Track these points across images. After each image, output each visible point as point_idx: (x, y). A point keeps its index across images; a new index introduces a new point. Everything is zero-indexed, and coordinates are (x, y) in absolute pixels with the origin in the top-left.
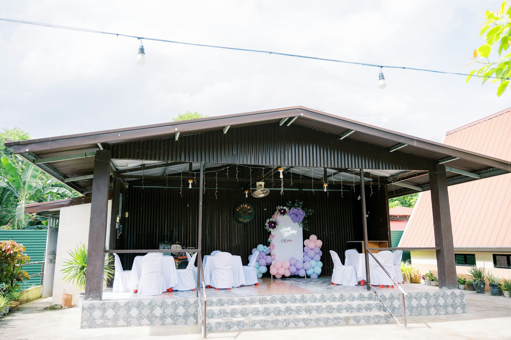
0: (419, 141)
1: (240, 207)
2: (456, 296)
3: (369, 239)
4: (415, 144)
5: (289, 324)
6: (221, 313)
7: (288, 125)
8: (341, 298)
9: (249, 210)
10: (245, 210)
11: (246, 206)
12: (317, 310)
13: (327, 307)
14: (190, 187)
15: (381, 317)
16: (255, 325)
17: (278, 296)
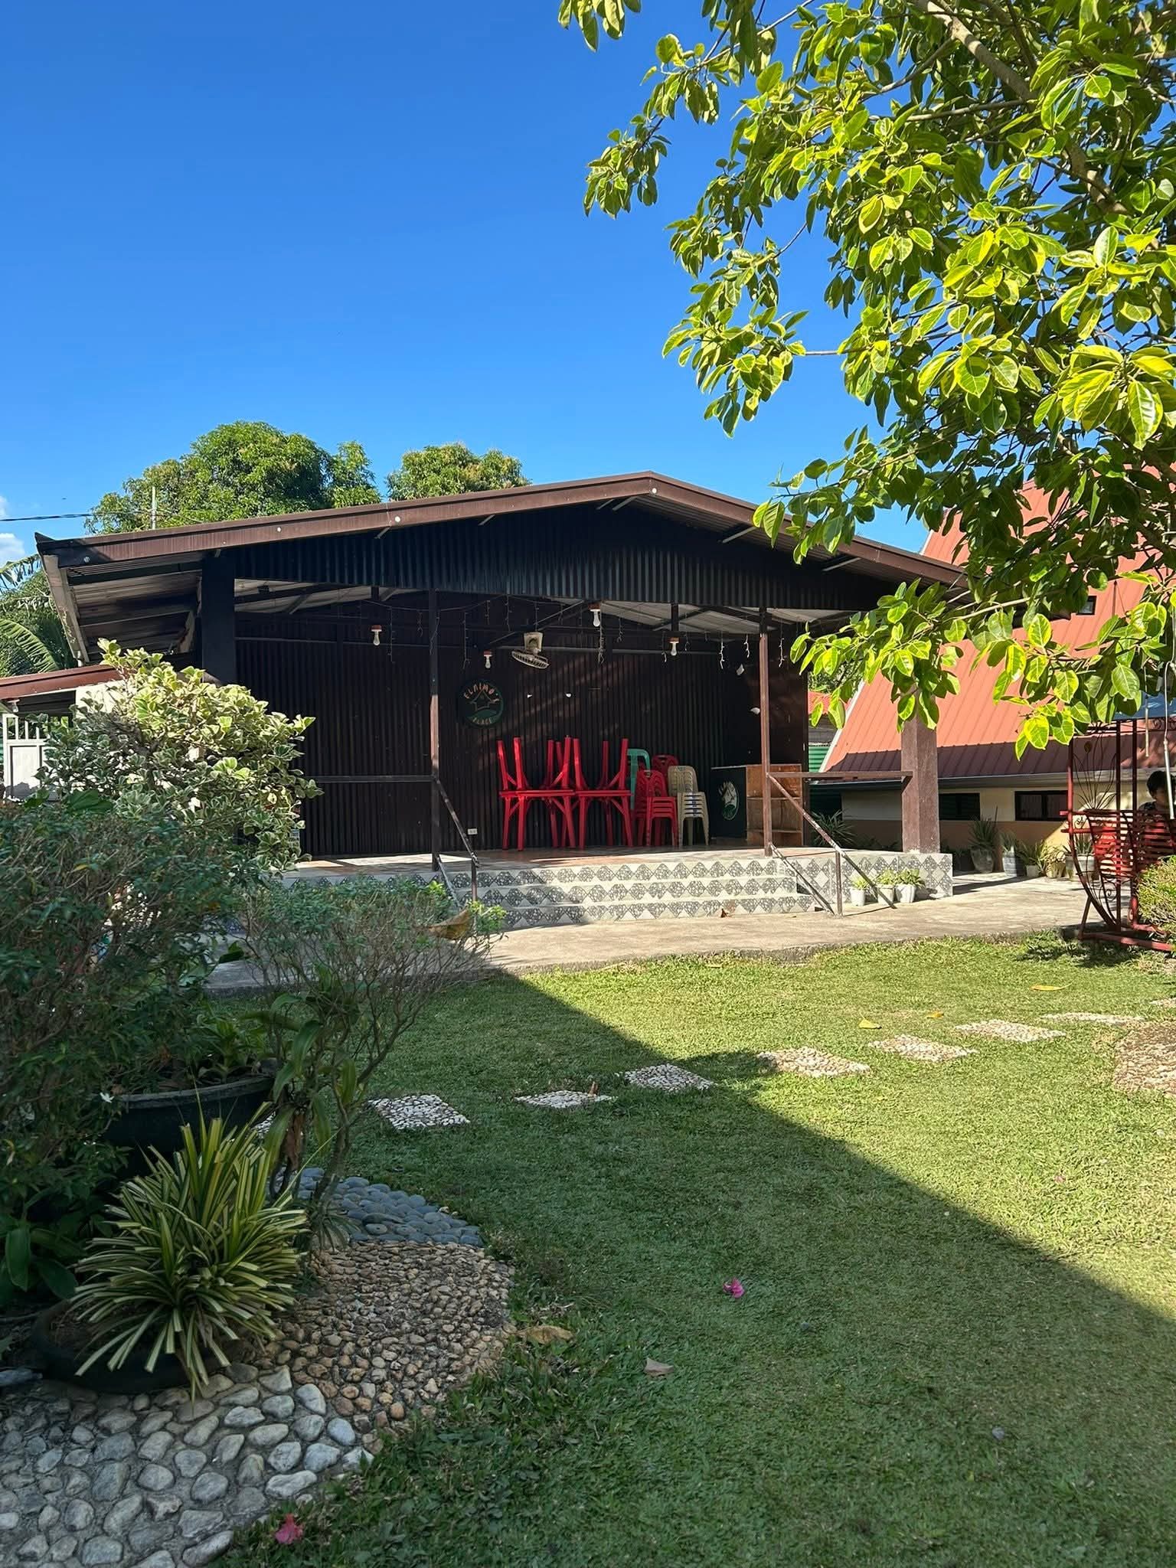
0: (886, 551)
1: (472, 690)
2: (934, 865)
3: (774, 760)
4: (877, 558)
5: (623, 914)
6: (490, 898)
7: (615, 509)
8: (717, 870)
9: (493, 696)
10: (482, 697)
11: (486, 687)
12: (672, 891)
13: (691, 885)
14: (377, 643)
15: (795, 901)
16: (559, 916)
17: (596, 868)
